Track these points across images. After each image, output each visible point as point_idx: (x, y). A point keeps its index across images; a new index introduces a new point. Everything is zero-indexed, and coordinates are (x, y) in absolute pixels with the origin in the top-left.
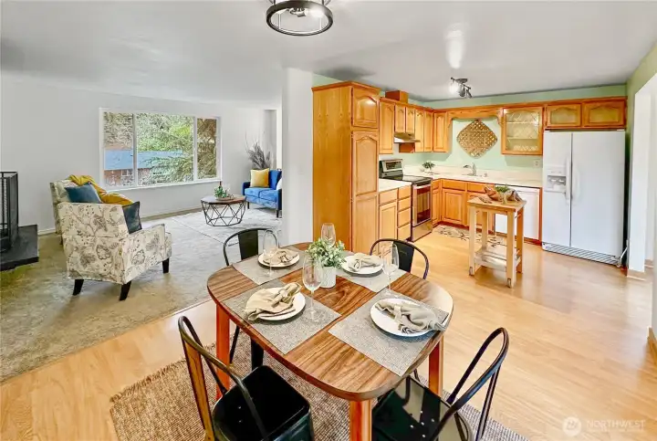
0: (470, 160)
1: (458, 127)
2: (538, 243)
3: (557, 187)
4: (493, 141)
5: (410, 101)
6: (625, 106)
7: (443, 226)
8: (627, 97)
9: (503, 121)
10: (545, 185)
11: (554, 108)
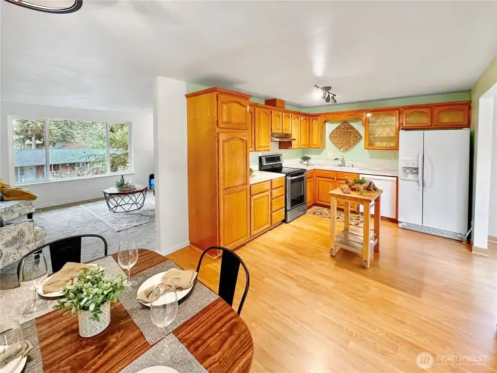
0: (340, 154)
1: (330, 128)
2: (395, 221)
3: (410, 177)
4: (358, 139)
5: (287, 108)
6: (470, 108)
7: (317, 208)
8: (470, 102)
9: (366, 123)
10: (401, 175)
11: (408, 111)
